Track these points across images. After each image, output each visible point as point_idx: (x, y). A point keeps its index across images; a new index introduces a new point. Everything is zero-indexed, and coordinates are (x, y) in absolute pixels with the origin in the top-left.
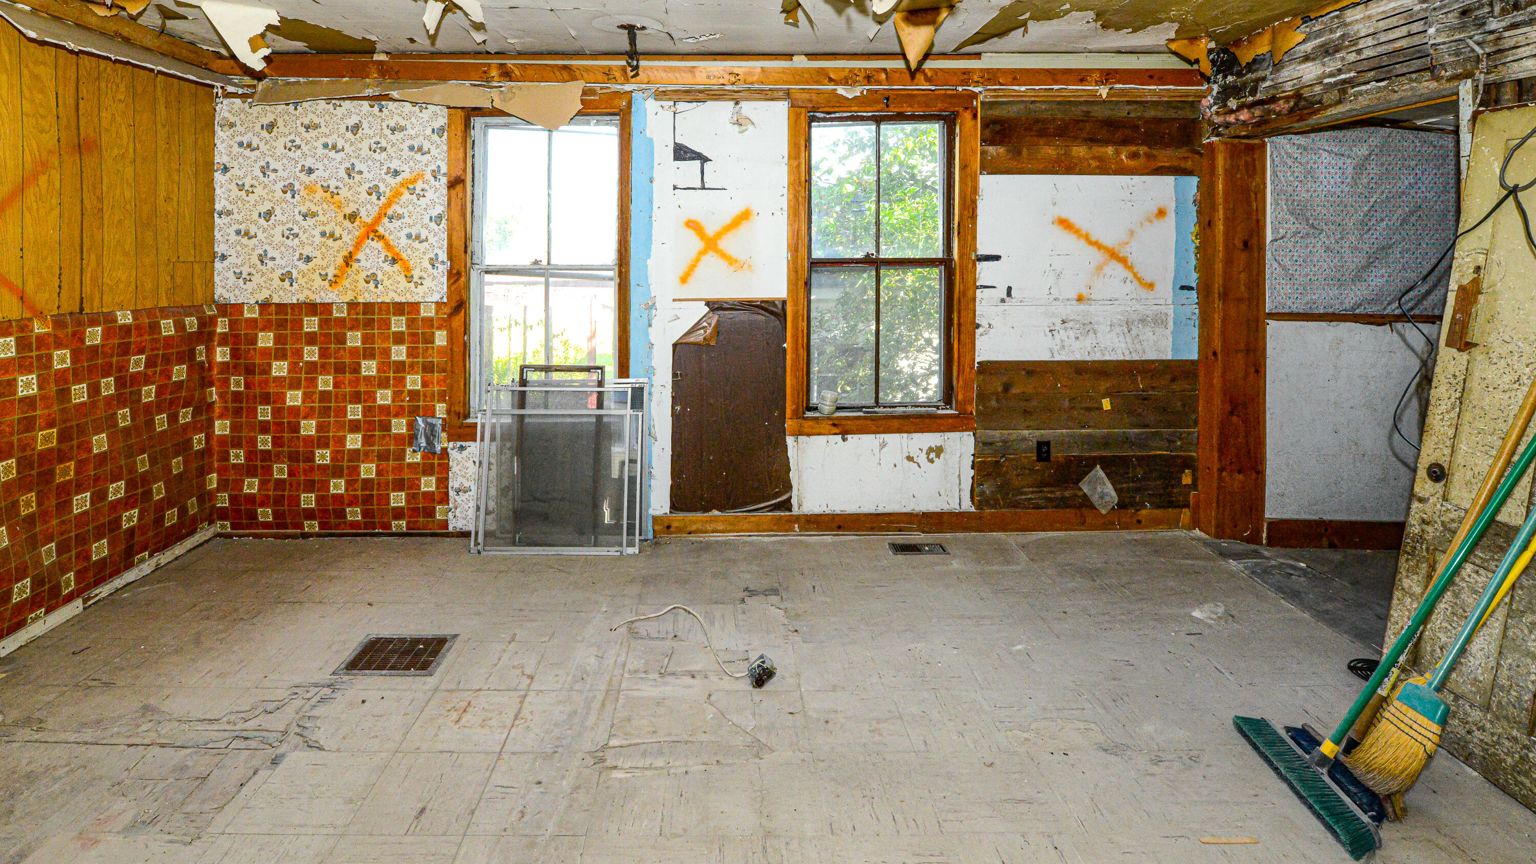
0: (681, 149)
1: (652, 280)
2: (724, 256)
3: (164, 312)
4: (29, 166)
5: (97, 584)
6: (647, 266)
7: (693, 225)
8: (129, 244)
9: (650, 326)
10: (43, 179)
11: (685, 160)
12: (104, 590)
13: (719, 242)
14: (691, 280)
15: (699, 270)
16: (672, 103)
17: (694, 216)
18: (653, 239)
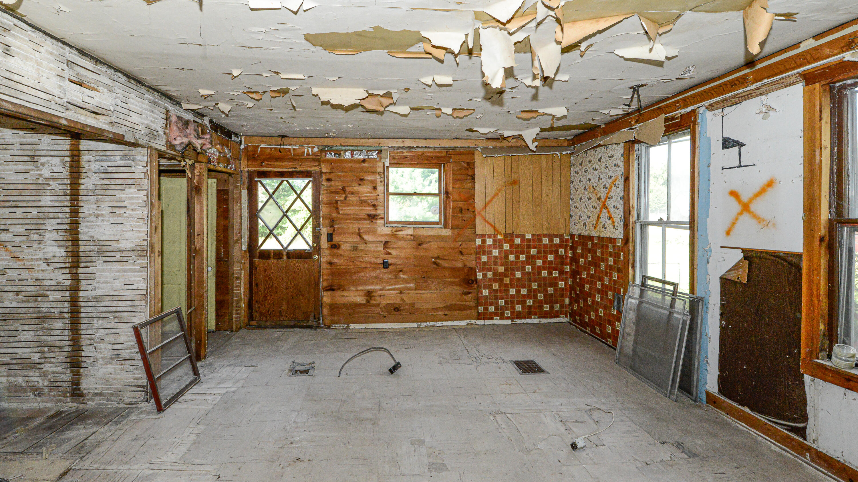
0: (726, 141)
1: (709, 232)
2: (755, 216)
3: (545, 236)
4: (496, 190)
5: (517, 318)
6: (706, 223)
7: (733, 194)
8: (531, 212)
9: (708, 263)
10: (500, 194)
11: (729, 148)
12: (519, 321)
13: (751, 205)
14: (732, 233)
15: (738, 226)
16: (721, 110)
17: (734, 188)
18: (710, 204)
